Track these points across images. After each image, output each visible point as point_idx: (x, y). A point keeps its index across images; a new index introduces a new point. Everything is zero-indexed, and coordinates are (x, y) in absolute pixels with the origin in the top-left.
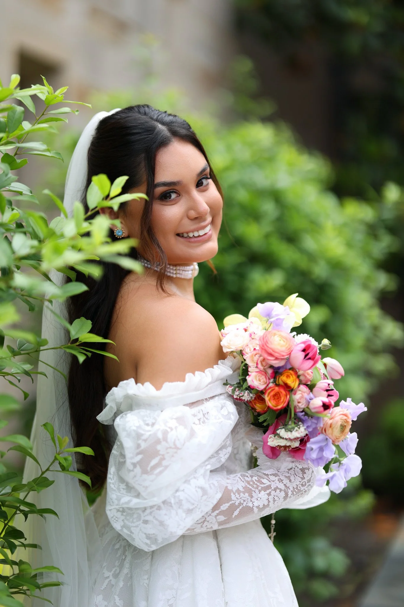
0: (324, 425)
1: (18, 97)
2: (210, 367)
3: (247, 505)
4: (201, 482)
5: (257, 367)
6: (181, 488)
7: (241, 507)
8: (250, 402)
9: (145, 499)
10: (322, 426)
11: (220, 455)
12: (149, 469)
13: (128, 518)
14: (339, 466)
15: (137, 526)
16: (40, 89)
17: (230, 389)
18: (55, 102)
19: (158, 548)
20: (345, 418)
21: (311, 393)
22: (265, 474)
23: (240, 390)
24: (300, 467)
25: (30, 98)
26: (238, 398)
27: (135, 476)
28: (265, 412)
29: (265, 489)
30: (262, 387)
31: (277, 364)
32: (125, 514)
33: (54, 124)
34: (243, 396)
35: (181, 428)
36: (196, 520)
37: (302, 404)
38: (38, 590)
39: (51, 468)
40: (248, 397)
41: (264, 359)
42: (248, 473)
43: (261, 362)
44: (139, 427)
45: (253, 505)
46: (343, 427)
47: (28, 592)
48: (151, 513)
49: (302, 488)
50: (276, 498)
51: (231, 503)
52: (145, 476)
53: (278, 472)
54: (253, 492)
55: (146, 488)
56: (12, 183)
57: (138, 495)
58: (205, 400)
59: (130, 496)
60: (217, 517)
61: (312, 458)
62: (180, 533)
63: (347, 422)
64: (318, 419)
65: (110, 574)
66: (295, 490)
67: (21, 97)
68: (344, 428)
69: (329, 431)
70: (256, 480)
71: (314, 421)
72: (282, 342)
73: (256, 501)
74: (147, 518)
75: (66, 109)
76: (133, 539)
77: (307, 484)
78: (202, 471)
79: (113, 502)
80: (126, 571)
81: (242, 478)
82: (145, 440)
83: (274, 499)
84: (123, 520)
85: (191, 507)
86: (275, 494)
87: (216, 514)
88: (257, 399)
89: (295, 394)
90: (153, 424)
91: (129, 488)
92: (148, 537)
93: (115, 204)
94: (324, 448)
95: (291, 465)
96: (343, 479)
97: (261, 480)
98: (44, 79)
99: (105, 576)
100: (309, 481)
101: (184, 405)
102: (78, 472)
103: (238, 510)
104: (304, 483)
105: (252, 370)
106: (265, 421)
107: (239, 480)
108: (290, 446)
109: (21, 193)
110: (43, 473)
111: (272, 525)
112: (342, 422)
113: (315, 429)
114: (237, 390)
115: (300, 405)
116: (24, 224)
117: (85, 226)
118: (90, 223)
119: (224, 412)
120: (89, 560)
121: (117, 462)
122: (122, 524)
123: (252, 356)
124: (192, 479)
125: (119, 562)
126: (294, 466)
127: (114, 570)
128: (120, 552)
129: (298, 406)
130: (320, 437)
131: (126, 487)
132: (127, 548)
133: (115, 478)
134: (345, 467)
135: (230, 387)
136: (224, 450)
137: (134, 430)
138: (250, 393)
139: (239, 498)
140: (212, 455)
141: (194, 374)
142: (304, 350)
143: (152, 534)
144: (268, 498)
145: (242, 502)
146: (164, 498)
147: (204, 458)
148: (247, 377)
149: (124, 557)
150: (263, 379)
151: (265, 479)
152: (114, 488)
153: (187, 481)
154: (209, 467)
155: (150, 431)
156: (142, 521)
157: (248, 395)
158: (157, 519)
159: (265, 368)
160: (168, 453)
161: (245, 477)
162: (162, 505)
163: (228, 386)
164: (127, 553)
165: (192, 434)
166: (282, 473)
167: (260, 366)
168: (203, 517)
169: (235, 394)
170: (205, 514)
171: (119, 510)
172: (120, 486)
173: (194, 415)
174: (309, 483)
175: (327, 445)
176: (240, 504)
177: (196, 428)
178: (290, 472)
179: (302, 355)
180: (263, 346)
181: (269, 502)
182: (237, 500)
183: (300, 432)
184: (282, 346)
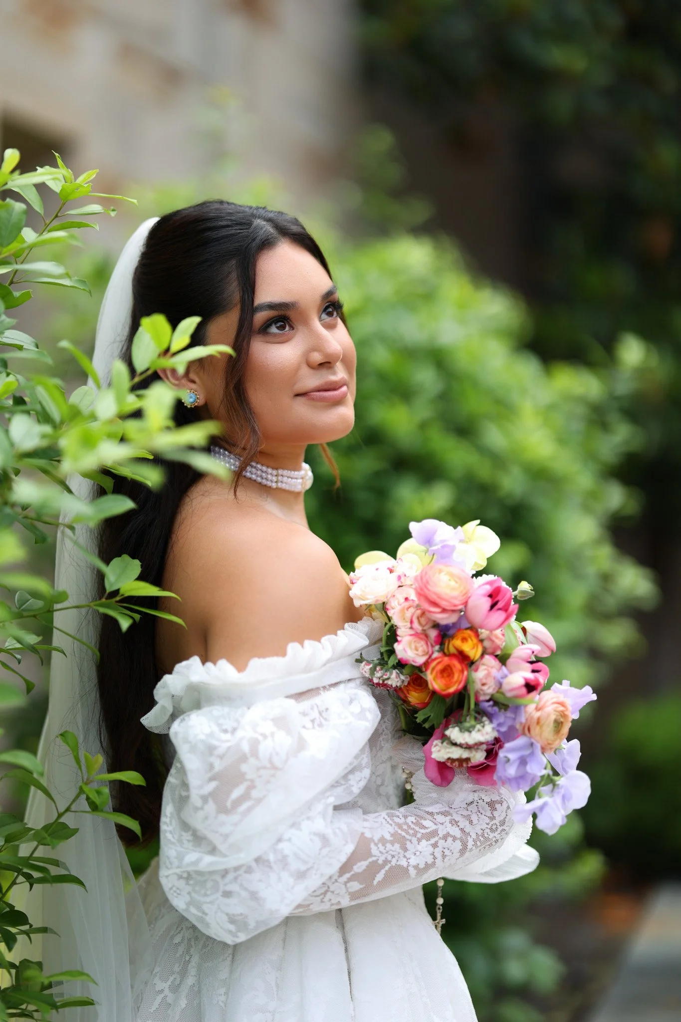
0: (527, 720)
1: (13, 187)
2: (330, 633)
3: (397, 863)
4: (319, 825)
5: (411, 628)
6: (286, 837)
7: (387, 868)
8: (400, 689)
9: (225, 856)
10: (523, 720)
11: (350, 782)
12: (229, 804)
13: (197, 888)
14: (553, 791)
15: (211, 903)
16: (50, 174)
17: (368, 667)
18: (77, 195)
19: (249, 937)
20: (561, 708)
21: (504, 667)
22: (428, 813)
23: (384, 670)
24: (487, 799)
25: (34, 189)
26: (381, 682)
27: (206, 818)
28: (425, 705)
29: (429, 836)
30: (420, 660)
31: (445, 619)
32: (191, 882)
33: (75, 231)
34: (388, 679)
35: (281, 735)
36: (313, 890)
37: (489, 688)
38: (54, 1011)
39: (73, 808)
40: (396, 680)
41: (423, 614)
42: (398, 811)
43: (418, 618)
44: (211, 735)
45: (407, 863)
46: (558, 724)
47: (35, 1014)
48: (236, 878)
49: (492, 835)
50: (447, 852)
51: (370, 860)
52: (222, 817)
53: (451, 809)
54: (408, 843)
55: (226, 837)
56: (6, 331)
57: (213, 850)
58: (322, 689)
59: (200, 852)
60: (348, 885)
61: (509, 776)
62: (285, 911)
63: (564, 715)
64: (517, 709)
65: (165, 986)
66: (480, 838)
67: (18, 187)
68: (560, 727)
69: (535, 731)
70: (412, 822)
71: (509, 714)
72: (453, 583)
73: (413, 857)
74: (229, 888)
75: (96, 208)
76: (208, 925)
77: (500, 829)
78: (319, 807)
79: (171, 863)
80: (190, 981)
81: (388, 819)
82: (221, 757)
83: (444, 853)
84: (189, 893)
85: (303, 868)
86: (446, 845)
87: (346, 880)
88: (412, 684)
89: (476, 670)
90: (234, 730)
91: (198, 839)
92: (232, 920)
93: (180, 363)
94: (528, 760)
95: (471, 797)
96: (559, 810)
97: (421, 822)
98: (57, 158)
99: (157, 990)
100: (503, 823)
101: (287, 697)
102: (115, 813)
103: (383, 872)
104: (494, 827)
105: (403, 632)
106: (425, 721)
107: (384, 821)
108: (467, 760)
109: (20, 348)
110: (60, 815)
111: (438, 907)
112: (557, 716)
113: (512, 728)
114: (378, 669)
115: (485, 688)
116: (26, 399)
117: (132, 402)
118: (138, 396)
119: (355, 708)
120: (132, 962)
121: (177, 796)
122: (188, 898)
123: (402, 611)
124: (303, 820)
125: (180, 965)
126: (476, 799)
127: (171, 979)
128: (181, 949)
129: (482, 690)
130: (521, 741)
131: (192, 837)
132: (193, 944)
133: (174, 822)
134: (562, 791)
135: (367, 665)
136: (358, 774)
137: (202, 741)
138: (400, 675)
139: (384, 851)
140: (337, 782)
141: (302, 644)
142: (490, 596)
143: (238, 915)
144: (434, 852)
145: (389, 858)
146: (256, 853)
147: (322, 785)
148: (396, 645)
149: (187, 958)
150: (422, 646)
151: (428, 821)
152: (172, 840)
153: (295, 825)
154: (332, 800)
155: (228, 741)
156: (220, 893)
157: (397, 678)
158: (246, 889)
159: (425, 628)
160: (260, 777)
161: (395, 818)
162: (254, 865)
163: (364, 663)
164: (192, 950)
165: (301, 745)
166: (456, 810)
167: (416, 625)
168: (324, 885)
169: (375, 676)
170: (327, 880)
171: (181, 876)
172: (182, 835)
173: (304, 714)
174: (502, 828)
175: (532, 754)
176: (386, 862)
177: (307, 735)
178: (470, 808)
179: (486, 603)
180: (421, 589)
181: (435, 858)
182: (380, 855)
183: (485, 732)
184: (453, 589)
